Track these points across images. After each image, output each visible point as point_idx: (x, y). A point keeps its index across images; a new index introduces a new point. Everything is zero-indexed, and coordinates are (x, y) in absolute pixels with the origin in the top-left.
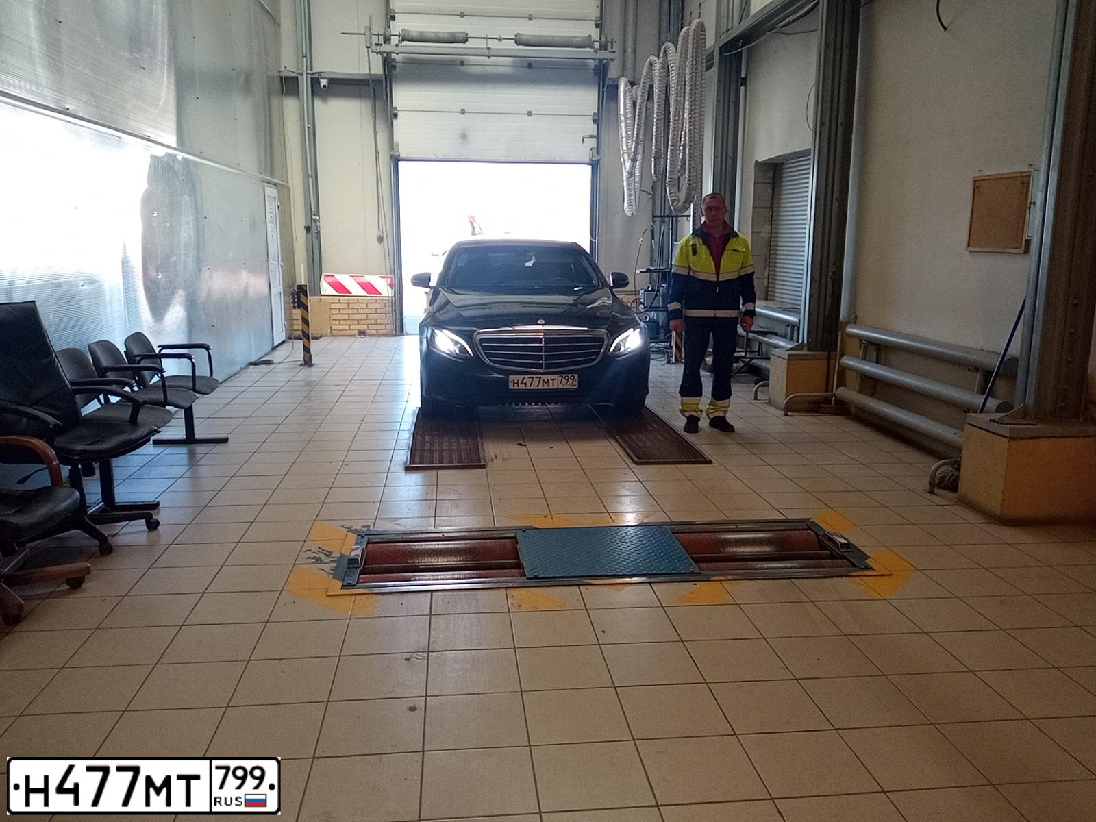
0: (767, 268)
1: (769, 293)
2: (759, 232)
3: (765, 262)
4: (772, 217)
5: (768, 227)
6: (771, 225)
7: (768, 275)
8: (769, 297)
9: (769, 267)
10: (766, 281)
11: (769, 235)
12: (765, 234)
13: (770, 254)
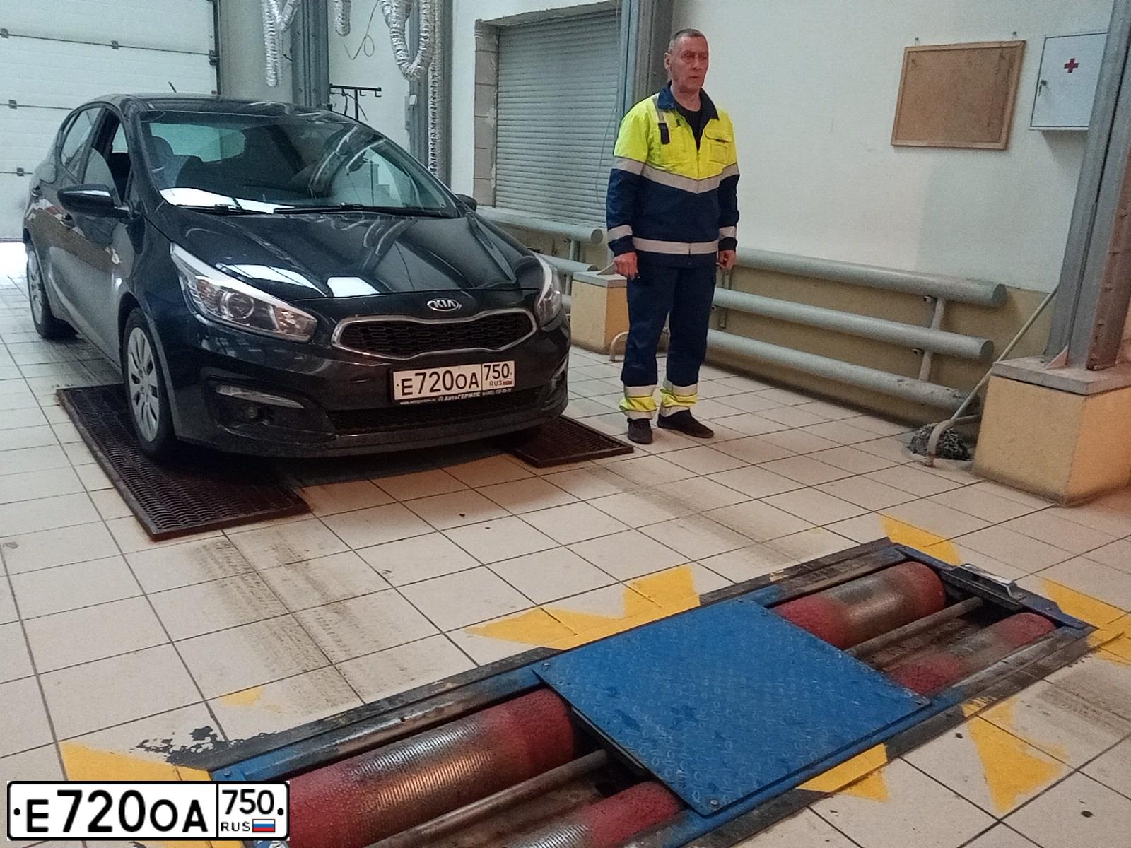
0: (494, 166)
1: (497, 198)
2: (486, 117)
3: (492, 157)
4: (497, 98)
5: (493, 110)
6: (497, 109)
7: (496, 174)
8: (497, 203)
9: (496, 164)
10: (493, 182)
11: (494, 121)
12: (490, 121)
13: (497, 148)
